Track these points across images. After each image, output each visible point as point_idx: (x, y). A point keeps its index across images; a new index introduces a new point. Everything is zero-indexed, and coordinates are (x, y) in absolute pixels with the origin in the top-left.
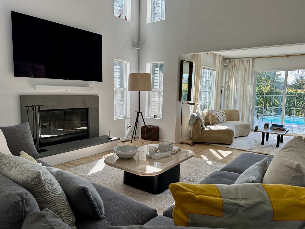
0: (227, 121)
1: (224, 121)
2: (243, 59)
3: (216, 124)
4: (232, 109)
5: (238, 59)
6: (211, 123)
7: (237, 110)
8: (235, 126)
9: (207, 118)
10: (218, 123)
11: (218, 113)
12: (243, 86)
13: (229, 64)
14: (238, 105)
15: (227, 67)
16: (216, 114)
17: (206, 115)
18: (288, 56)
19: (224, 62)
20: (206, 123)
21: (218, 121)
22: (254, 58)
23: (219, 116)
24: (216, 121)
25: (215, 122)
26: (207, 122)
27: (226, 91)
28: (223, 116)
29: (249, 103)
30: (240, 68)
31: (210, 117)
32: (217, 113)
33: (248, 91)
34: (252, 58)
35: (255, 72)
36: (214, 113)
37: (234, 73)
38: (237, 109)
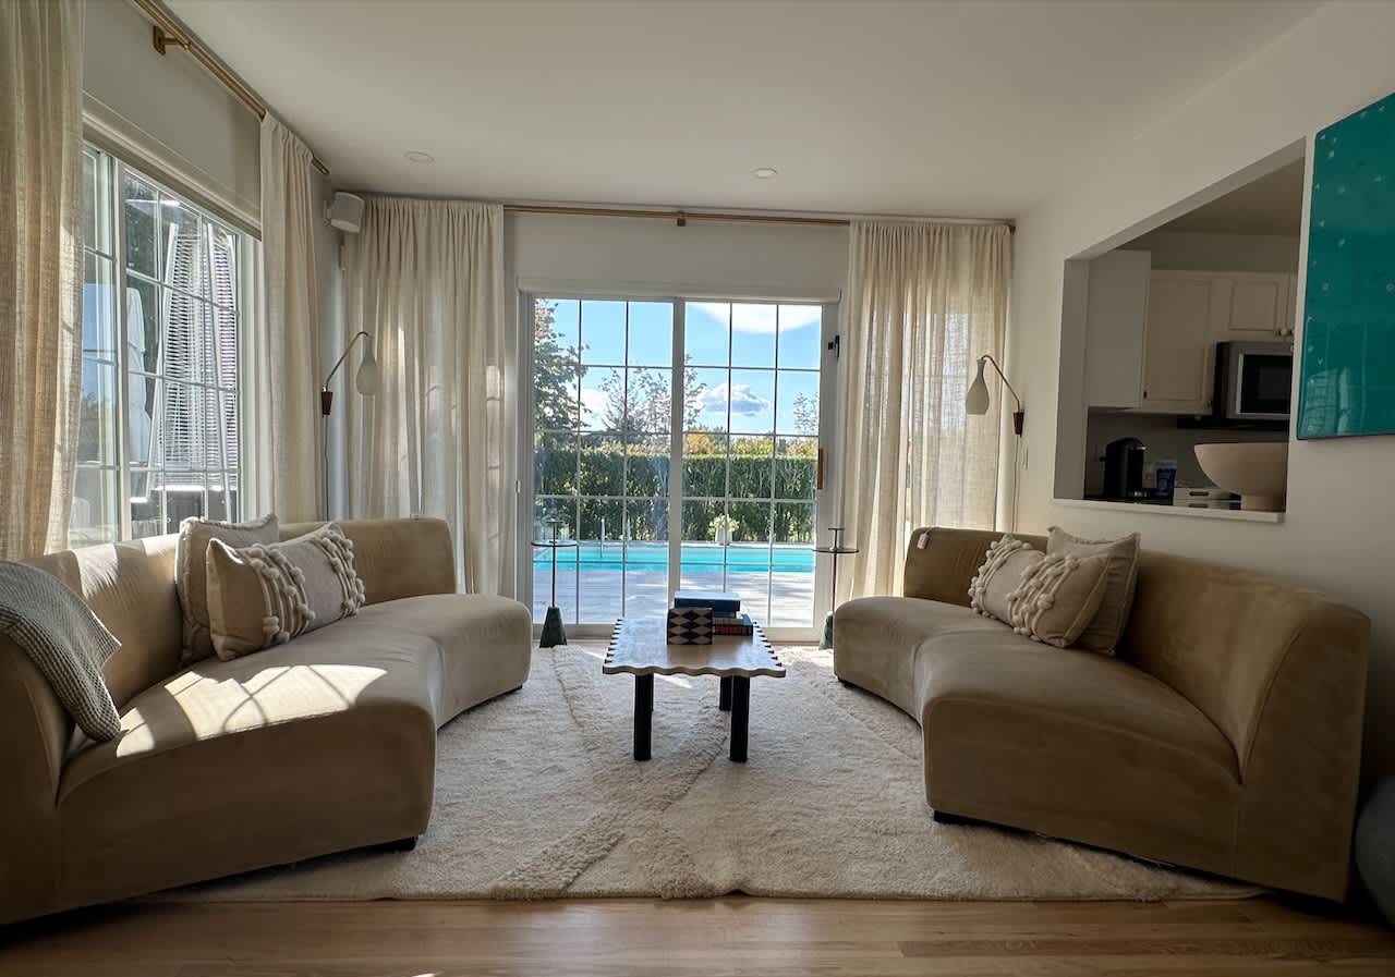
0: (372, 599)
1: (344, 606)
2: (454, 205)
3: (276, 642)
4: (406, 513)
5: (421, 204)
6: (219, 642)
7: (438, 521)
8: (437, 639)
9: (186, 601)
10: (293, 637)
11: (284, 550)
12: (459, 376)
13: (364, 225)
14: (439, 490)
15: (349, 242)
16: (273, 560)
17: (181, 570)
18: (681, 217)
19: (329, 205)
20: (183, 646)
21: (288, 617)
22: (514, 209)
23: (297, 569)
24: (274, 624)
25: (265, 635)
26: (190, 631)
27: (359, 399)
28: (334, 568)
29: (501, 481)
30: (435, 263)
31: (213, 588)
32: (278, 548)
33: (489, 403)
34: (501, 207)
35: (521, 293)
36: (253, 549)
37: (398, 287)
38: (437, 513)
